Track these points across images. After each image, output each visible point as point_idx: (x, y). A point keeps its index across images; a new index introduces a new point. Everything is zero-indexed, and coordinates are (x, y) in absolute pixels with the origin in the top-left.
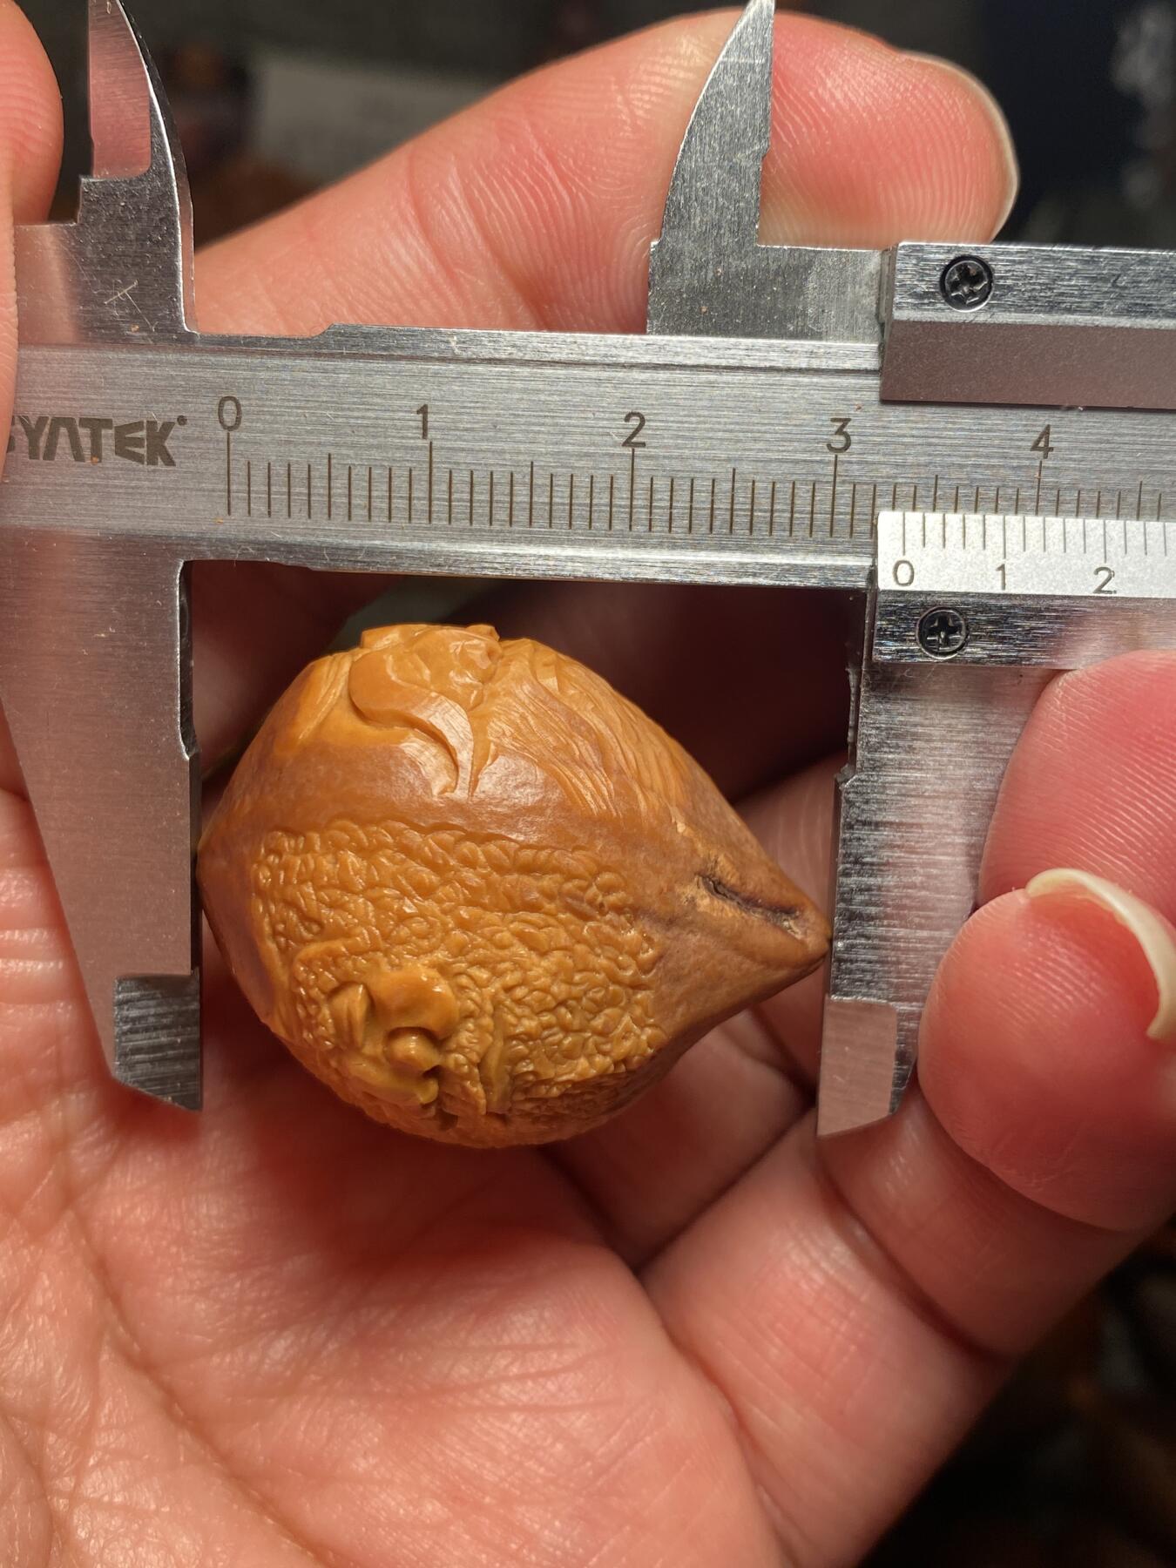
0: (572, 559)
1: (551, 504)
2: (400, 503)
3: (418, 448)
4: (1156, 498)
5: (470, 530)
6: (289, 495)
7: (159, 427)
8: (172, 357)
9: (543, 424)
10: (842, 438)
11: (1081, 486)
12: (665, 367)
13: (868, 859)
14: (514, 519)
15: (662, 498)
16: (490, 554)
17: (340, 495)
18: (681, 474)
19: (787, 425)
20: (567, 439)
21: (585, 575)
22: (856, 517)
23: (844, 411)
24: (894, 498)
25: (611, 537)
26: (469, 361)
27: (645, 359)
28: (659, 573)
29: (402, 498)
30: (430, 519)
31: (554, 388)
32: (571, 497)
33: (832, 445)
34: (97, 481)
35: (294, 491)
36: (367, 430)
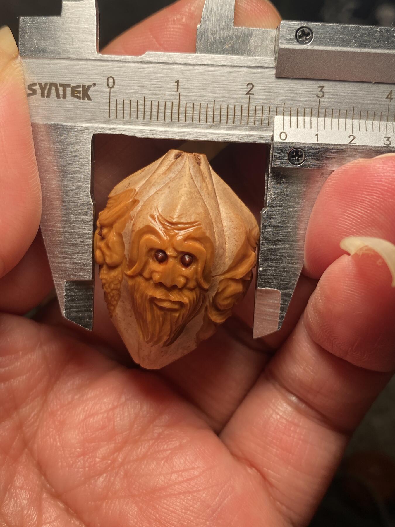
0: (227, 134)
1: (221, 115)
2: (168, 114)
3: (175, 95)
5: (193, 124)
6: (130, 111)
7: (86, 87)
9: (219, 87)
10: (322, 93)
12: (261, 67)
14: (208, 120)
15: (259, 113)
16: (199, 132)
17: (147, 111)
18: (266, 105)
19: (303, 88)
20: (226, 92)
21: (232, 140)
24: (339, 114)
25: (241, 127)
26: (194, 65)
27: (254, 65)
28: (257, 140)
29: (169, 112)
30: (178, 120)
31: (223, 75)
32: (228, 113)
33: (318, 95)
34: (65, 106)
35: (132, 109)
36: (158, 88)
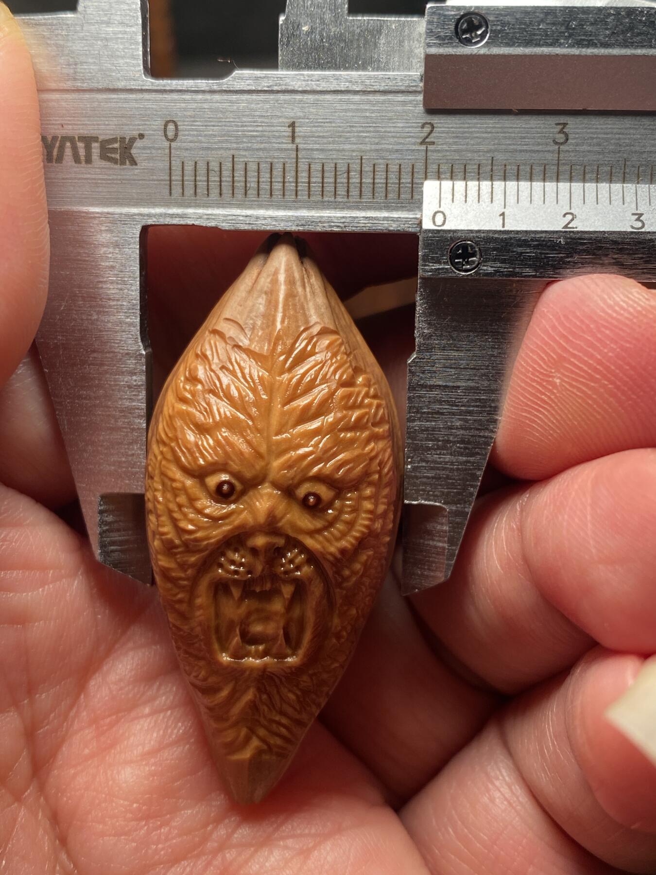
0: (385, 219)
1: (374, 183)
2: (277, 186)
3: (288, 150)
5: (323, 201)
6: (208, 182)
7: (127, 140)
9: (370, 132)
10: (562, 135)
14: (350, 194)
16: (334, 217)
17: (239, 182)
18: (458, 162)
20: (384, 140)
21: (396, 229)
24: (598, 175)
26: (322, 92)
29: (278, 182)
30: (296, 195)
31: (376, 108)
32: (387, 179)
33: (556, 140)
34: (88, 176)
35: (211, 179)
36: (257, 138)
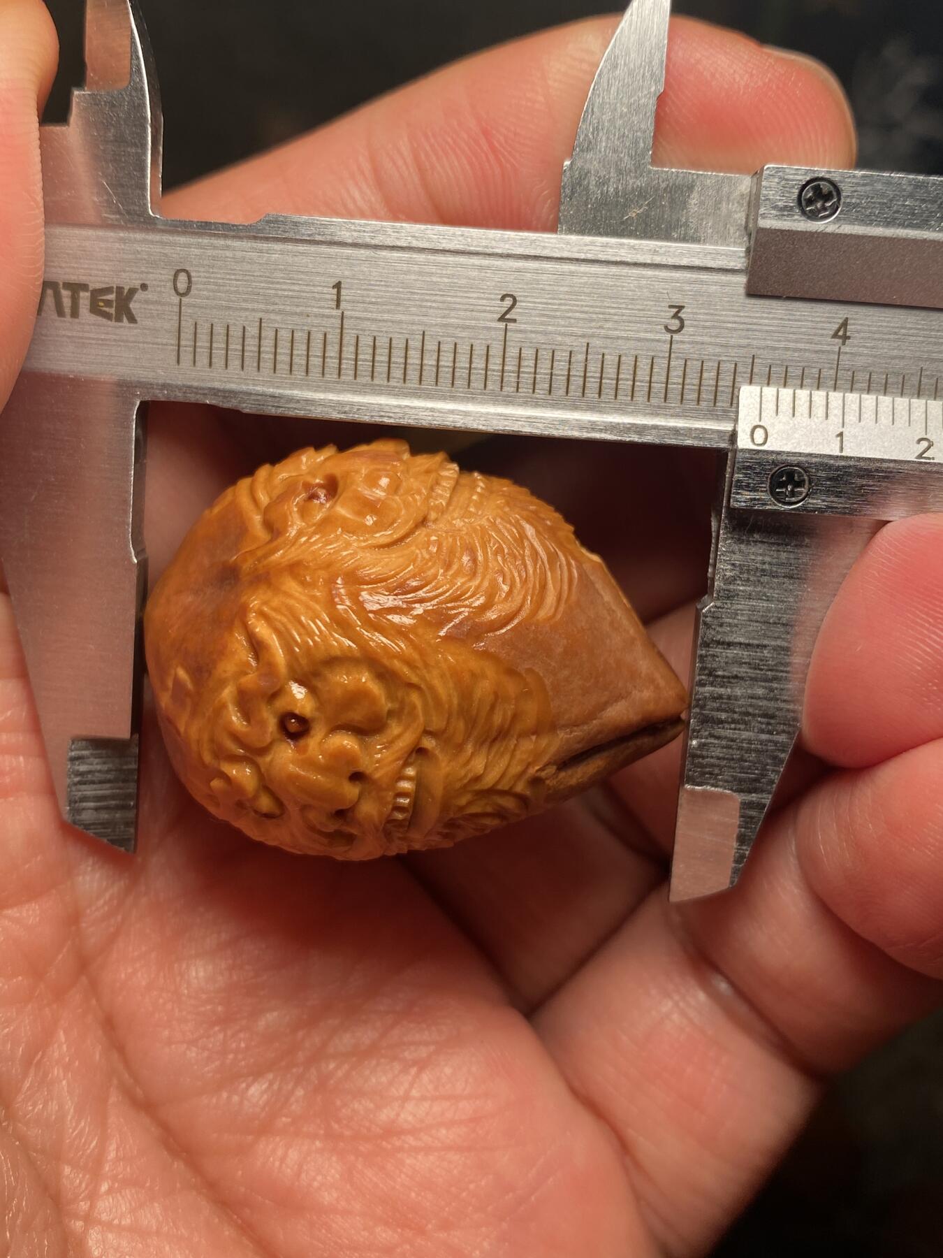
0: (452, 412)
1: (438, 366)
2: (316, 361)
3: (331, 317)
4: (933, 381)
5: (372, 385)
6: (227, 351)
7: (126, 291)
8: (139, 236)
9: (434, 301)
10: (677, 322)
11: (871, 369)
12: (536, 258)
13: (720, 673)
14: (407, 378)
15: (528, 364)
16: (387, 405)
17: (267, 353)
18: (544, 346)
19: (633, 309)
20: (453, 314)
21: (463, 426)
22: (686, 387)
23: (677, 299)
24: (718, 373)
25: (485, 394)
26: (376, 247)
27: (520, 251)
28: (523, 426)
29: (318, 356)
30: (339, 374)
31: (444, 272)
32: (454, 362)
33: (669, 327)
34: (74, 334)
35: (231, 347)
36: (292, 300)
